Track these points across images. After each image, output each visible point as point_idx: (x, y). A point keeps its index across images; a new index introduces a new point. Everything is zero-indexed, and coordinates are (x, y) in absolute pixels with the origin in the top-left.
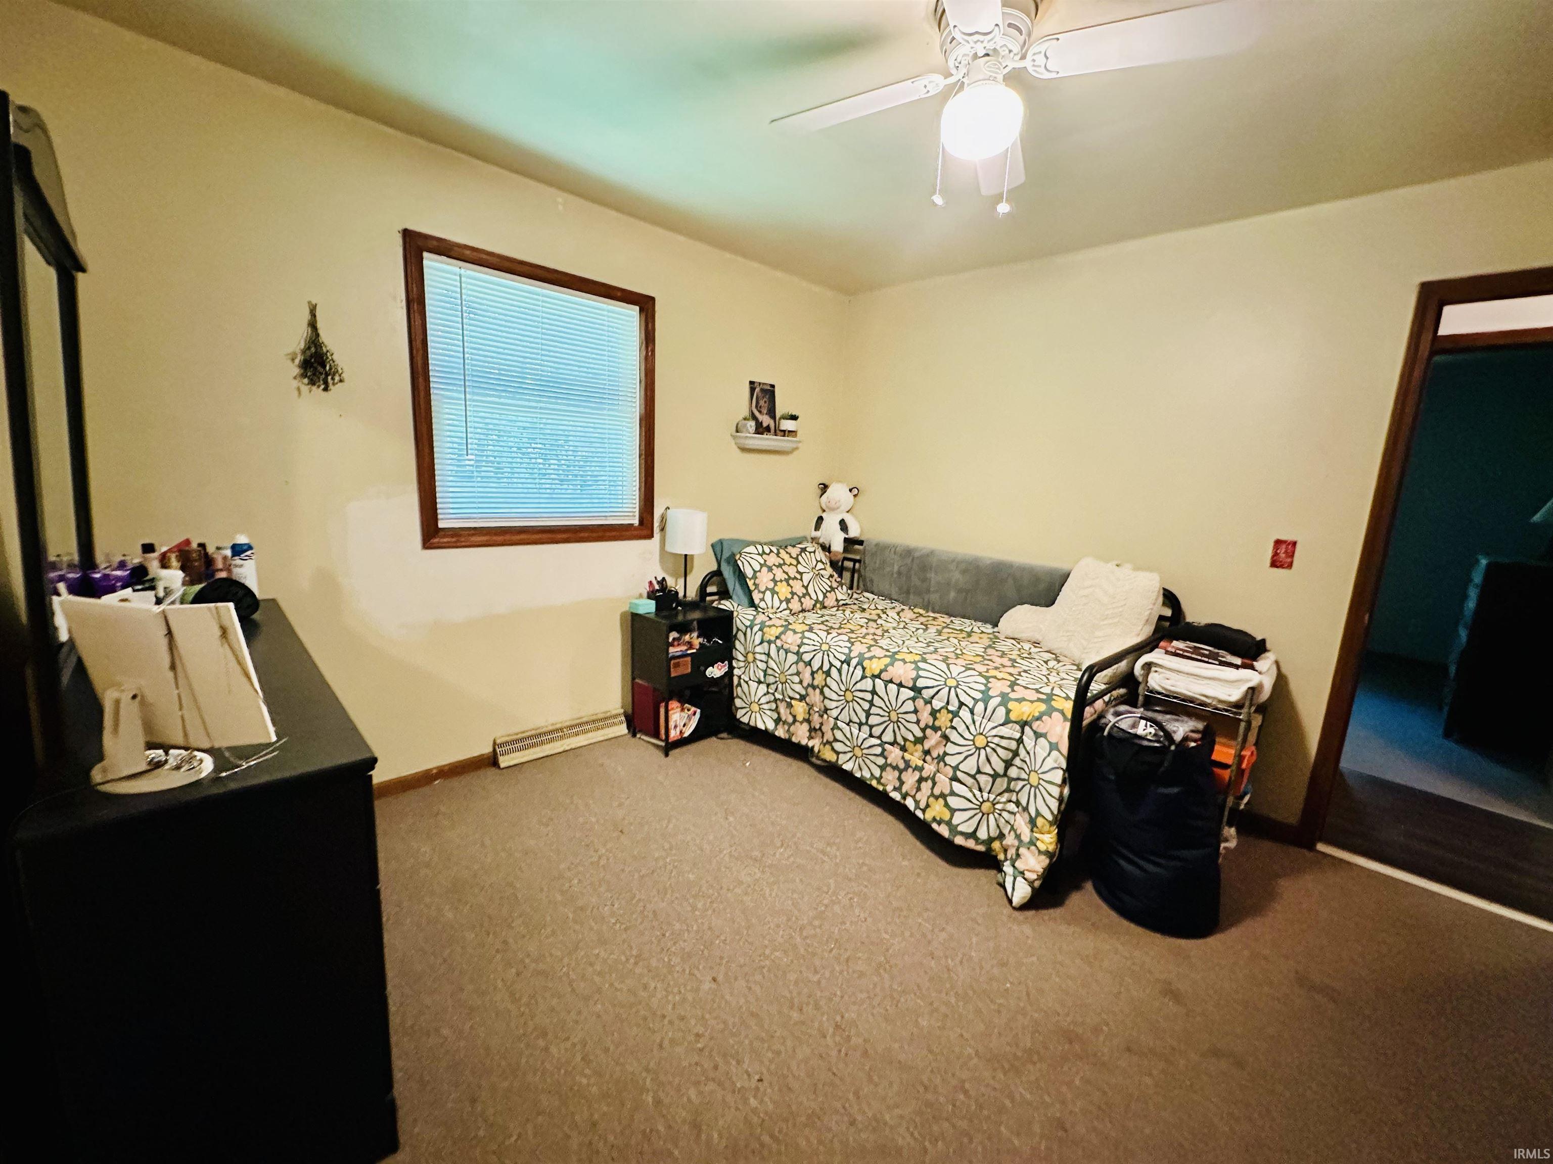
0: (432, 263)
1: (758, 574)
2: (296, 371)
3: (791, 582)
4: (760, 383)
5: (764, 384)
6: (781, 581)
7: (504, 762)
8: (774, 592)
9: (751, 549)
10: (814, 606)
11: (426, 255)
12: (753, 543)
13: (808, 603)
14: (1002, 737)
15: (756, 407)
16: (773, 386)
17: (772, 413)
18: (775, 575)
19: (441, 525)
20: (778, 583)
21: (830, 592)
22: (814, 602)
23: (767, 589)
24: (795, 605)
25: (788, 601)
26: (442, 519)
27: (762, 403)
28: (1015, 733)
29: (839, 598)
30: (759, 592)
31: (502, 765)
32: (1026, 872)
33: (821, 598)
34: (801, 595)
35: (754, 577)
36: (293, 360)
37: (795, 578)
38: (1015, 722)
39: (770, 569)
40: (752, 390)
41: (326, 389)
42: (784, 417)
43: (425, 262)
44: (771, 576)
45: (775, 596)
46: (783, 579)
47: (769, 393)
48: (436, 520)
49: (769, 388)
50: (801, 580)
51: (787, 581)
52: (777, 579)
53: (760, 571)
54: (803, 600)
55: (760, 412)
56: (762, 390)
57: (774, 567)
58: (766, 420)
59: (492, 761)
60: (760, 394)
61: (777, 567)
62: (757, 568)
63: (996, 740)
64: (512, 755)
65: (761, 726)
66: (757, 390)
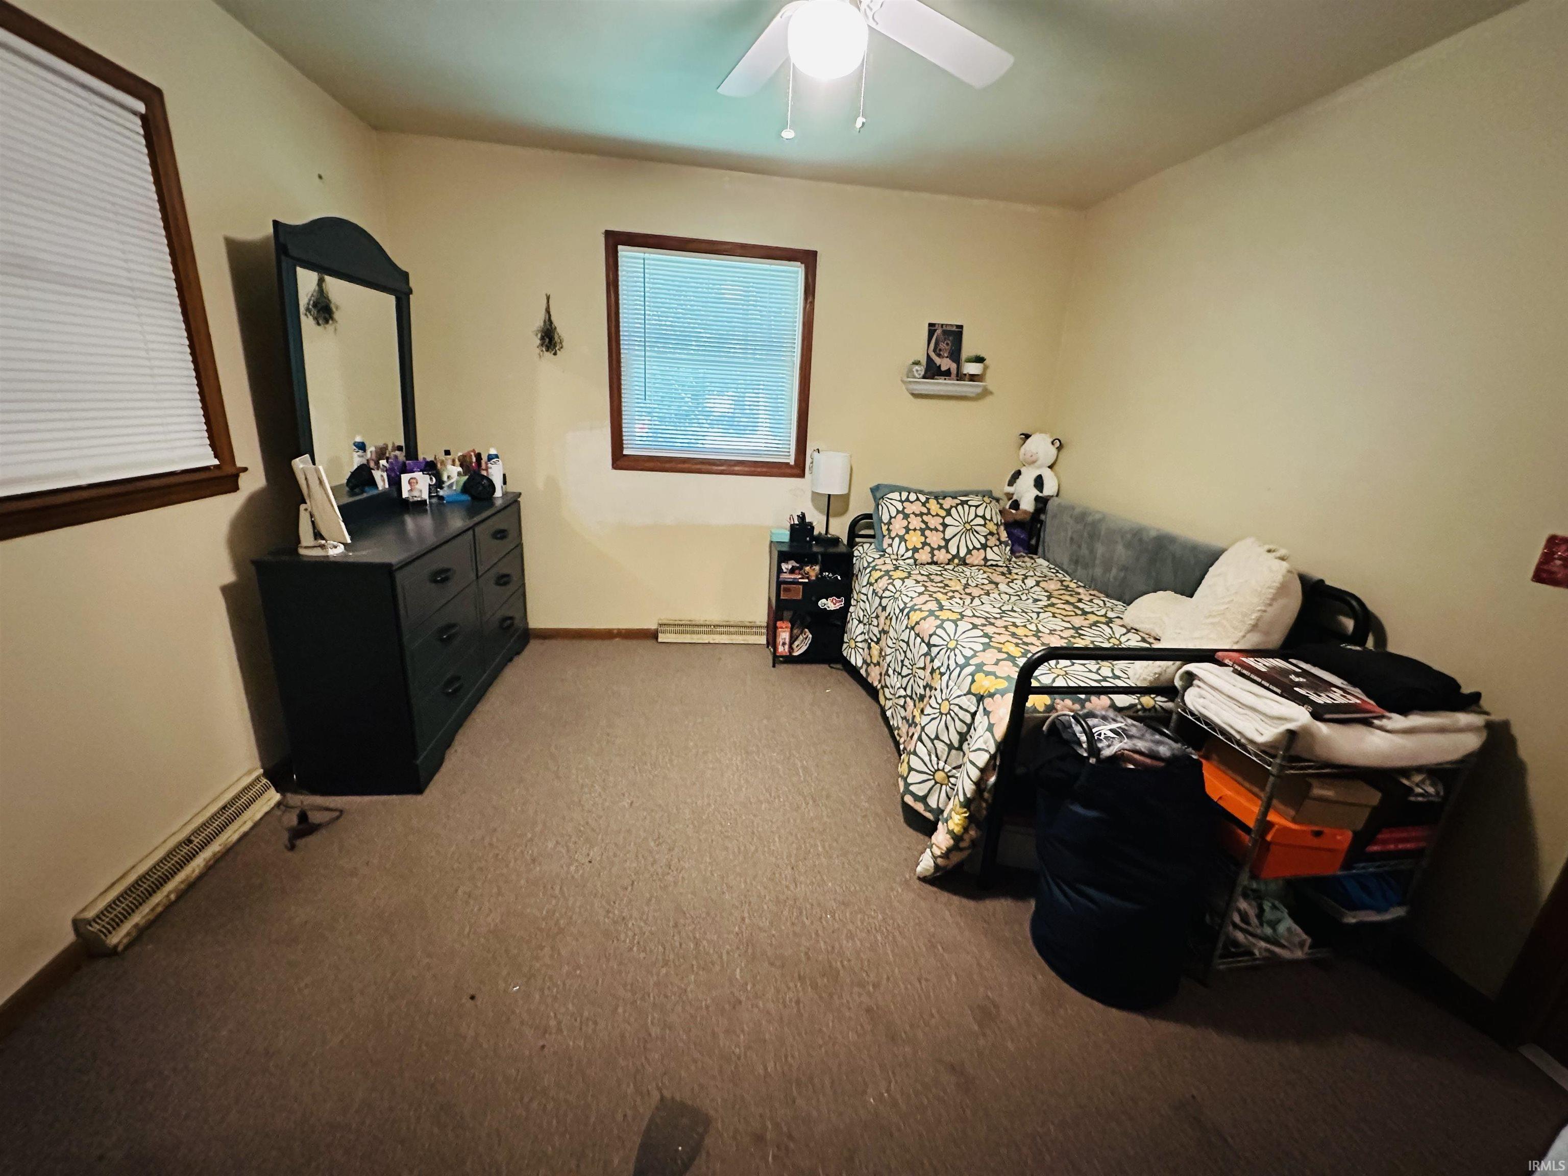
0: (625, 253)
1: (893, 520)
2: (538, 342)
3: (927, 533)
4: (942, 325)
5: (947, 325)
6: (915, 530)
7: (662, 638)
8: (902, 539)
9: (895, 495)
10: (950, 562)
11: (620, 247)
12: (900, 490)
13: (941, 556)
14: (961, 708)
15: (934, 351)
16: (961, 327)
17: (955, 355)
18: (909, 523)
19: (625, 452)
20: (910, 532)
21: (978, 549)
22: (950, 557)
23: (897, 535)
24: (924, 556)
25: (916, 550)
26: (628, 448)
27: (943, 346)
28: (972, 706)
29: (988, 558)
30: (890, 537)
31: (660, 640)
32: (934, 846)
33: (963, 553)
34: (936, 546)
35: (889, 523)
36: (537, 335)
37: (937, 530)
38: (974, 695)
39: (906, 517)
40: (931, 333)
41: (555, 354)
42: (970, 360)
43: (620, 254)
44: (905, 523)
45: (903, 543)
46: (918, 528)
47: (955, 335)
48: (622, 448)
49: (954, 329)
50: (943, 532)
51: (922, 531)
52: (911, 527)
53: (895, 517)
54: (936, 552)
55: (939, 355)
56: (945, 332)
57: (912, 516)
58: (945, 364)
59: (653, 635)
60: (942, 337)
61: (916, 515)
62: (893, 513)
63: (956, 709)
64: (668, 635)
65: (853, 662)
66: (939, 332)
